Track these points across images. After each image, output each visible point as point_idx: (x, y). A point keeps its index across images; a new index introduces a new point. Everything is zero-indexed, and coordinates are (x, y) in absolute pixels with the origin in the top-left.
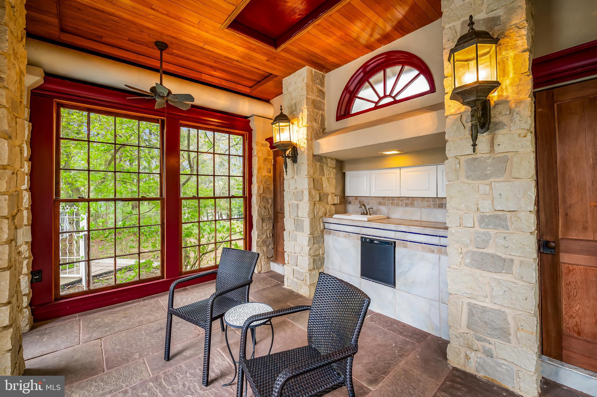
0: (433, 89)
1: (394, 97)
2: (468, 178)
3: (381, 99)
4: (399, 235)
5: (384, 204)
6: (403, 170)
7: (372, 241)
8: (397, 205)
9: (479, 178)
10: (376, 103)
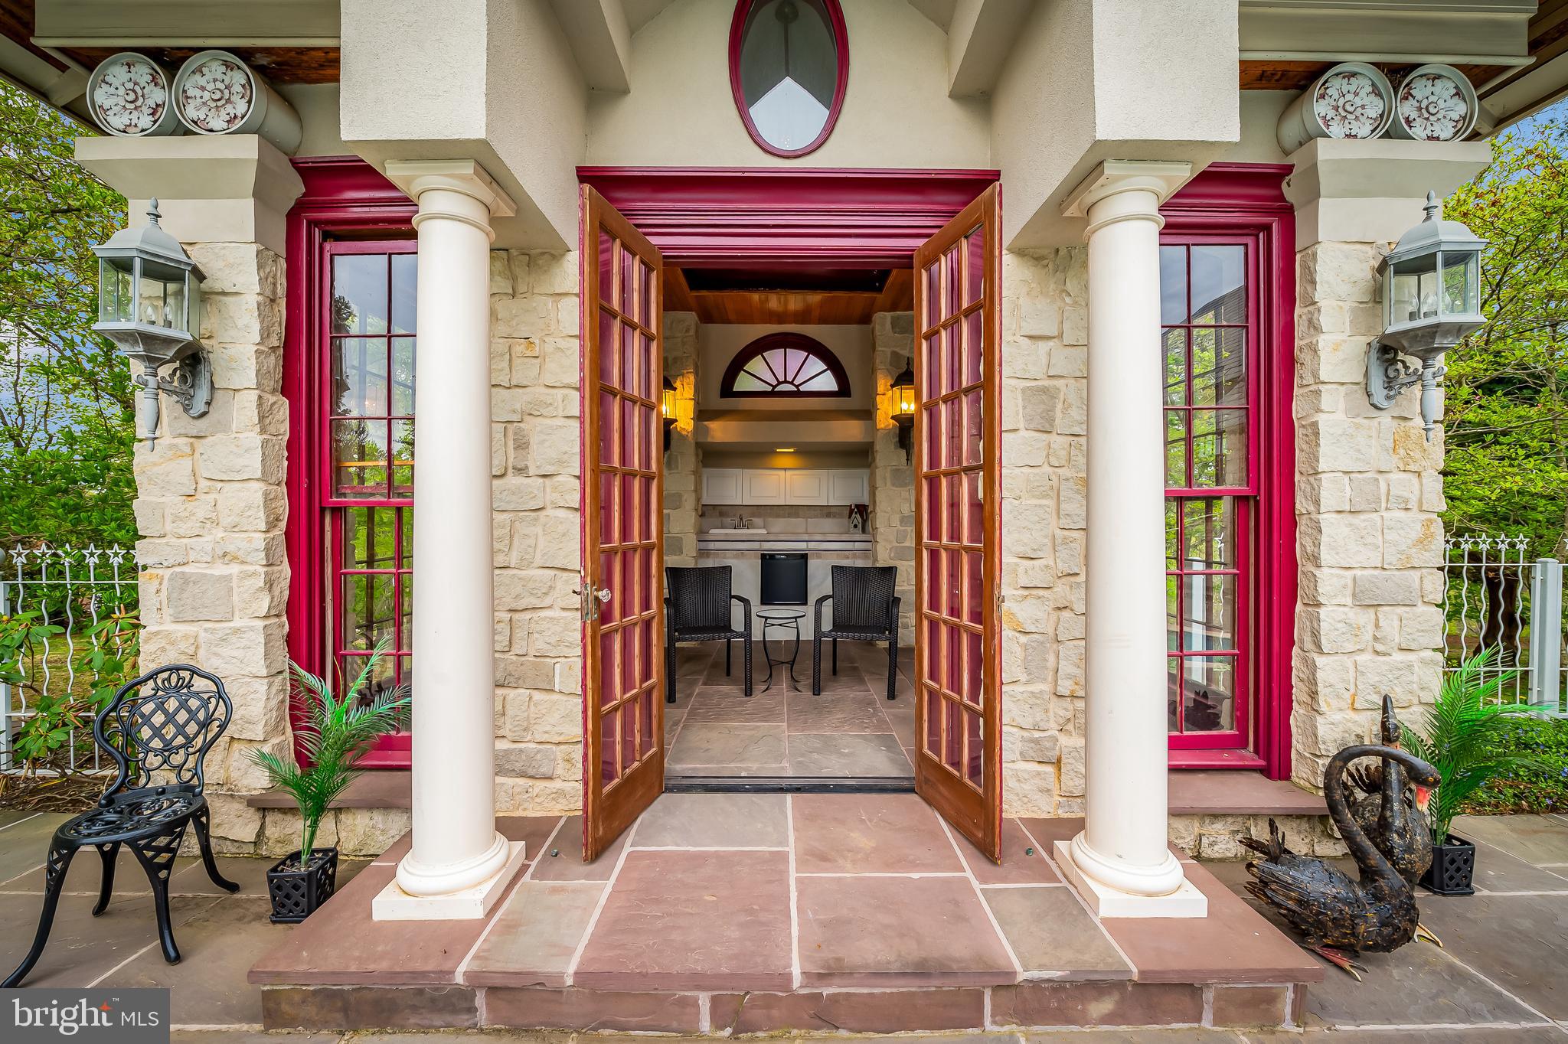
0: (844, 390)
1: (797, 386)
2: (893, 485)
3: (779, 383)
4: (812, 545)
5: (759, 516)
6: (789, 473)
7: (772, 556)
8: (778, 516)
9: (901, 486)
10: (774, 387)
